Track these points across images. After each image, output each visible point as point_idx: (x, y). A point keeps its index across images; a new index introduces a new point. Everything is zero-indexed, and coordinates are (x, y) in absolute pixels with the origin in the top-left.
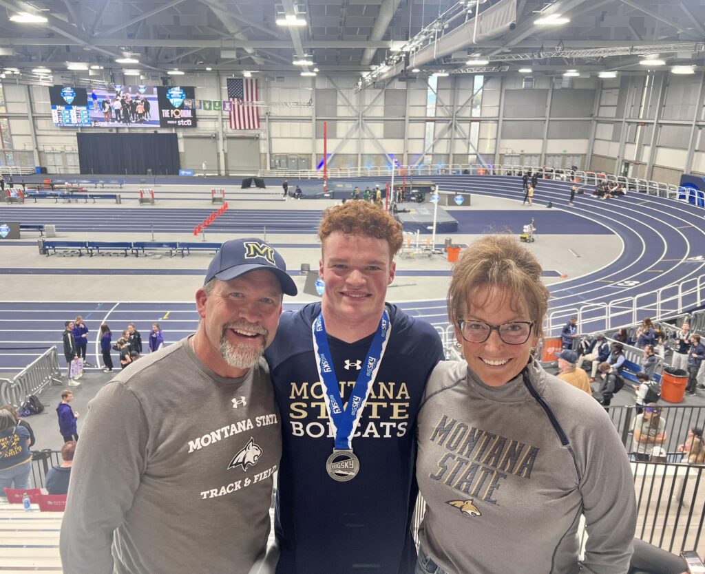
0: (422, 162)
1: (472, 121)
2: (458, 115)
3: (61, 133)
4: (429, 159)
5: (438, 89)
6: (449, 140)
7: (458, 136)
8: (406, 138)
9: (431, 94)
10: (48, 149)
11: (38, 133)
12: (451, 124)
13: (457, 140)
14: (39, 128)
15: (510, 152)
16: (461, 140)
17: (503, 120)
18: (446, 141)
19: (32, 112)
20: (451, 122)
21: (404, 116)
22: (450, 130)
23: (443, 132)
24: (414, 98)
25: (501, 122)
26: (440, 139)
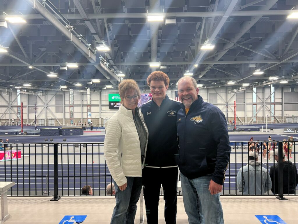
0: (252, 120)
1: (271, 104)
2: (266, 102)
3: (111, 112)
4: (255, 119)
5: (256, 92)
6: (263, 112)
7: (266, 110)
8: (246, 111)
9: (254, 95)
10: (104, 118)
11: (102, 111)
12: (264, 105)
13: (266, 112)
14: (102, 110)
15: (288, 116)
16: (267, 112)
17: (284, 104)
18: (261, 112)
19: (101, 104)
20: (263, 105)
21: (245, 103)
22: (263, 107)
23: (260, 108)
24: (248, 96)
25: (283, 104)
26: (259, 111)
